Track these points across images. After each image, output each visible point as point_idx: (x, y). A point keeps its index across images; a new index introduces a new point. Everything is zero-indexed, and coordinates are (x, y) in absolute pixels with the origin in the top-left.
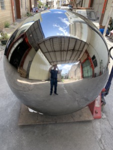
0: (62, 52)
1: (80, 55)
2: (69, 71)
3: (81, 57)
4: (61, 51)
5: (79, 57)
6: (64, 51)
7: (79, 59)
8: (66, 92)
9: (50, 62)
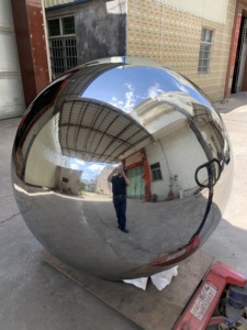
0: (93, 133)
1: (125, 151)
2: (97, 177)
3: (127, 154)
4: (92, 129)
5: (123, 153)
6: (97, 131)
7: (122, 157)
8: (84, 220)
9: (62, 148)
